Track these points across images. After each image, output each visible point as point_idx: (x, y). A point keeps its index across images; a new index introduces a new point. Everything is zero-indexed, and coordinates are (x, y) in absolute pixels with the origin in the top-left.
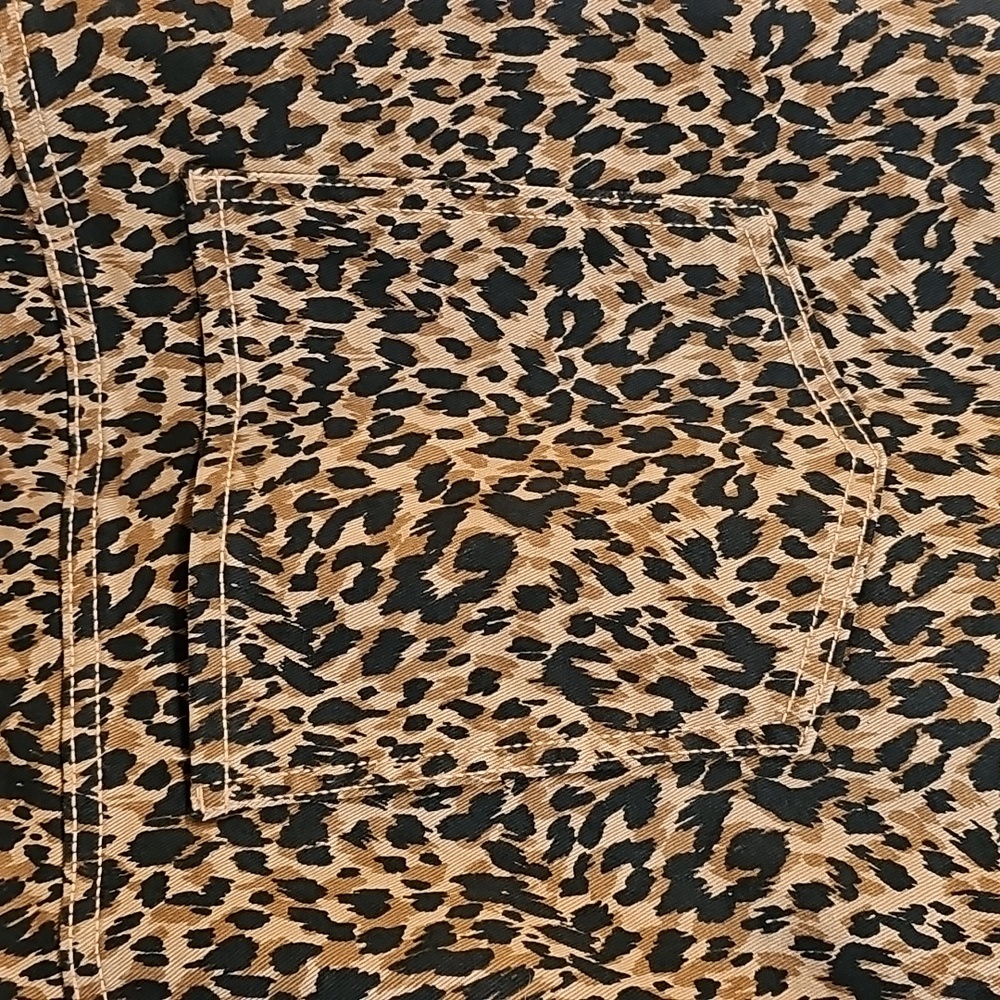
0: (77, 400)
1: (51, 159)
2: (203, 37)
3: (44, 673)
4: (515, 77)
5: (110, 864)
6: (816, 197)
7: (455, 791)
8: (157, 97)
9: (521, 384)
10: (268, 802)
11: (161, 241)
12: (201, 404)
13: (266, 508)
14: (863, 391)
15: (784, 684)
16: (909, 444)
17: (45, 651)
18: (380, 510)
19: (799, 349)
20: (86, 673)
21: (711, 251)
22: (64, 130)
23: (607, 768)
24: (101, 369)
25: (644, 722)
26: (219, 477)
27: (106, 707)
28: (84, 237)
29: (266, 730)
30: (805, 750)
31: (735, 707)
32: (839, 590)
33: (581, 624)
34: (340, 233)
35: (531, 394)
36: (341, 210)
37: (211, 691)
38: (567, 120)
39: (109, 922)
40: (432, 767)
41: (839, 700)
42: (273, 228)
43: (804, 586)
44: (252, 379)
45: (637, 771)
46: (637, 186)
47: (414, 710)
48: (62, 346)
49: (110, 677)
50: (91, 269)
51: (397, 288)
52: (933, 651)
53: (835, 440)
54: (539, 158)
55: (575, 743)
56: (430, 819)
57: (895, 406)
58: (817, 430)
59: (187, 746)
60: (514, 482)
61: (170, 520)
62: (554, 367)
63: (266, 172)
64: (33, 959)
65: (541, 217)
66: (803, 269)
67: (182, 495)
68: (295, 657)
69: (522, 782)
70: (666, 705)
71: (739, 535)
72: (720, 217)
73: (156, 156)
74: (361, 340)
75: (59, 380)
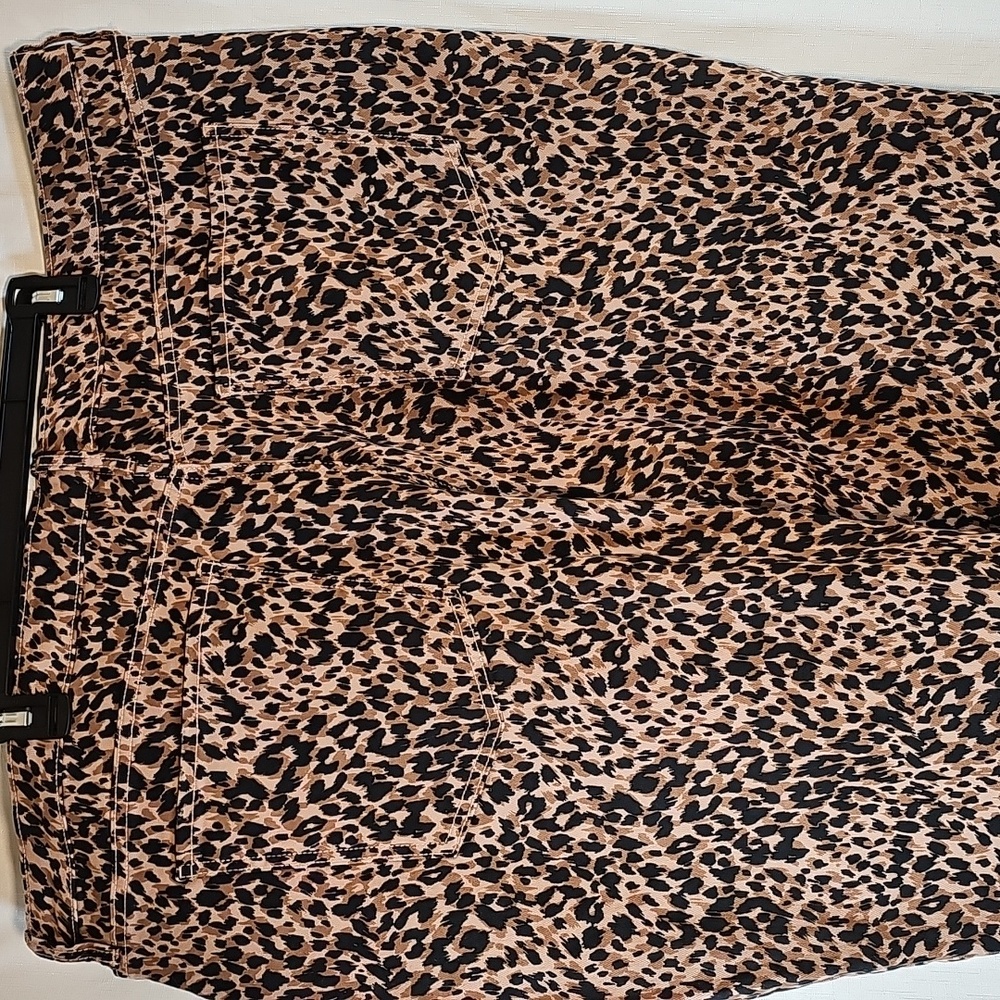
0: (154, 223)
1: (145, 119)
2: (208, 68)
3: (149, 341)
4: (344, 82)
5: (183, 411)
6: (477, 136)
7: (322, 392)
8: (189, 93)
9: (351, 218)
10: (246, 393)
11: (191, 153)
12: (209, 225)
13: (240, 274)
14: (499, 224)
15: (455, 353)
16: (514, 250)
17: (149, 332)
18: (288, 275)
19: (472, 204)
20: (168, 341)
21: (432, 159)
22: (150, 107)
23: (385, 385)
24: (164, 208)
25: (400, 367)
26: (219, 258)
27: (177, 354)
28: (157, 151)
29: (245, 366)
30: (462, 378)
31: (435, 362)
32: (478, 315)
33: (374, 327)
34: (269, 149)
35: (355, 222)
36: (269, 139)
37: (221, 350)
38: (368, 100)
39: (185, 430)
40: (314, 383)
41: (476, 359)
42: (239, 147)
43: (464, 314)
44: (231, 214)
45: (397, 386)
46: (400, 130)
47: (306, 360)
48: (147, 198)
49: (178, 343)
50: (160, 165)
51: (295, 173)
52: (513, 340)
53: (484, 249)
54: (356, 117)
55: (372, 375)
56: (313, 403)
57: (512, 232)
58: (478, 243)
59: (214, 371)
60: (346, 264)
61: (197, 277)
62: (366, 210)
63: (236, 123)
64: (155, 446)
65: (358, 142)
66: (474, 168)
67: (203, 265)
68: (256, 337)
69: (350, 390)
70: (408, 360)
71: (439, 292)
72: (436, 144)
73: (189, 117)
74: (280, 196)
75: (146, 214)
